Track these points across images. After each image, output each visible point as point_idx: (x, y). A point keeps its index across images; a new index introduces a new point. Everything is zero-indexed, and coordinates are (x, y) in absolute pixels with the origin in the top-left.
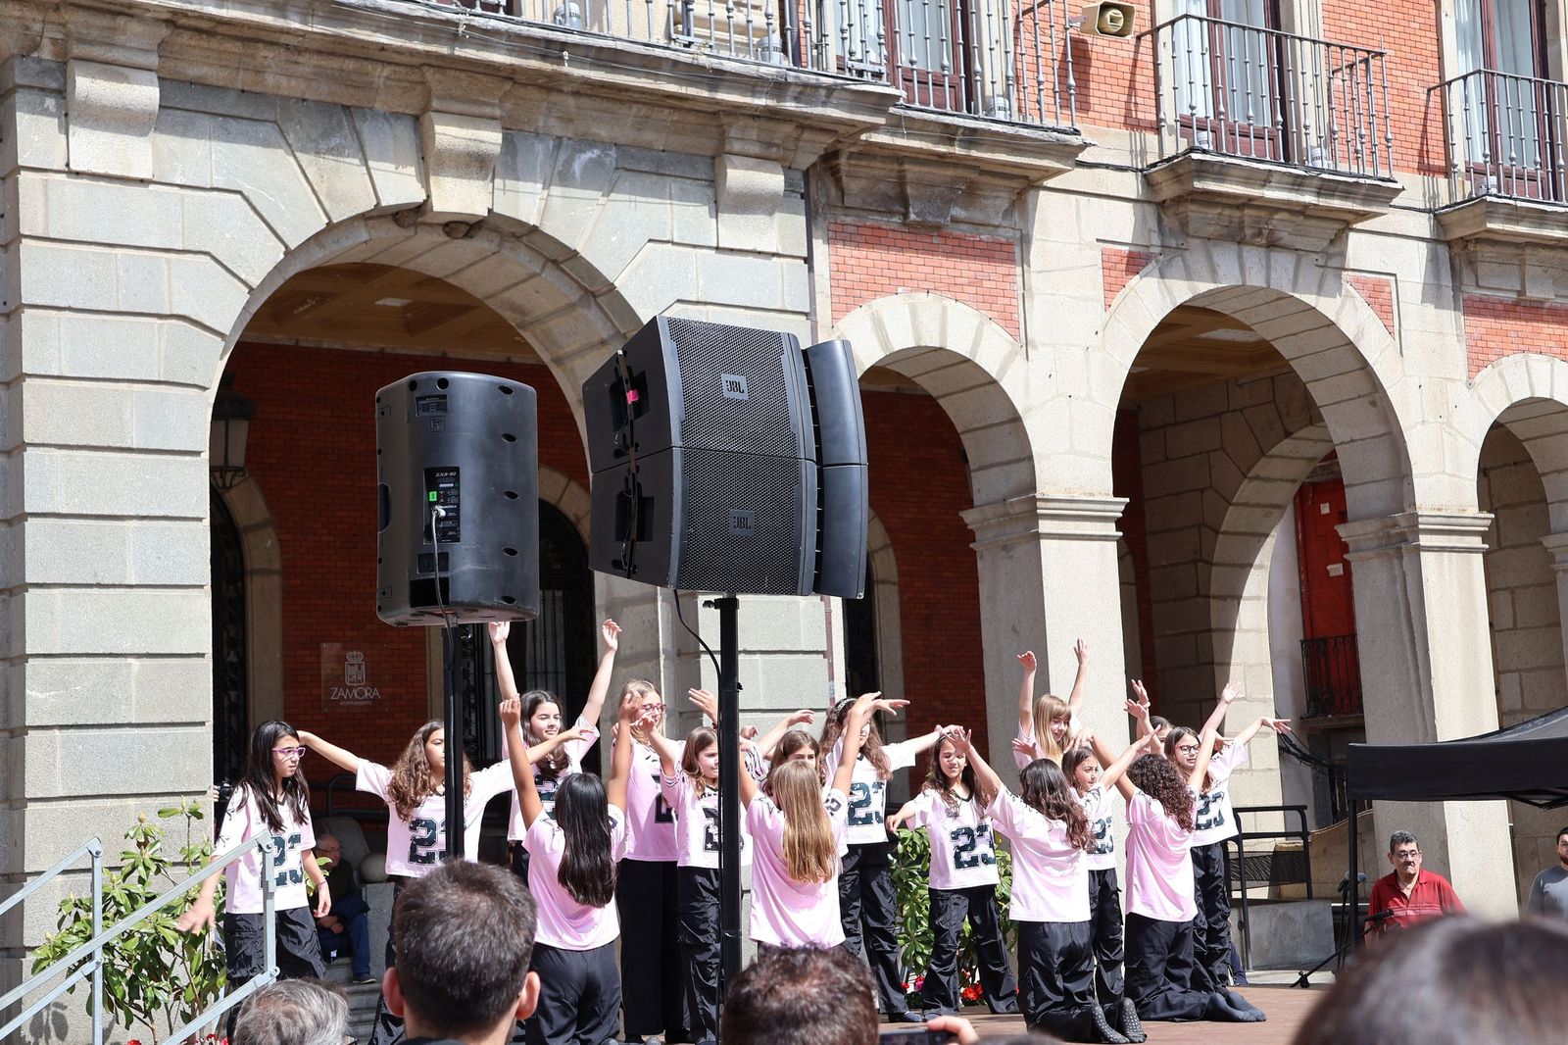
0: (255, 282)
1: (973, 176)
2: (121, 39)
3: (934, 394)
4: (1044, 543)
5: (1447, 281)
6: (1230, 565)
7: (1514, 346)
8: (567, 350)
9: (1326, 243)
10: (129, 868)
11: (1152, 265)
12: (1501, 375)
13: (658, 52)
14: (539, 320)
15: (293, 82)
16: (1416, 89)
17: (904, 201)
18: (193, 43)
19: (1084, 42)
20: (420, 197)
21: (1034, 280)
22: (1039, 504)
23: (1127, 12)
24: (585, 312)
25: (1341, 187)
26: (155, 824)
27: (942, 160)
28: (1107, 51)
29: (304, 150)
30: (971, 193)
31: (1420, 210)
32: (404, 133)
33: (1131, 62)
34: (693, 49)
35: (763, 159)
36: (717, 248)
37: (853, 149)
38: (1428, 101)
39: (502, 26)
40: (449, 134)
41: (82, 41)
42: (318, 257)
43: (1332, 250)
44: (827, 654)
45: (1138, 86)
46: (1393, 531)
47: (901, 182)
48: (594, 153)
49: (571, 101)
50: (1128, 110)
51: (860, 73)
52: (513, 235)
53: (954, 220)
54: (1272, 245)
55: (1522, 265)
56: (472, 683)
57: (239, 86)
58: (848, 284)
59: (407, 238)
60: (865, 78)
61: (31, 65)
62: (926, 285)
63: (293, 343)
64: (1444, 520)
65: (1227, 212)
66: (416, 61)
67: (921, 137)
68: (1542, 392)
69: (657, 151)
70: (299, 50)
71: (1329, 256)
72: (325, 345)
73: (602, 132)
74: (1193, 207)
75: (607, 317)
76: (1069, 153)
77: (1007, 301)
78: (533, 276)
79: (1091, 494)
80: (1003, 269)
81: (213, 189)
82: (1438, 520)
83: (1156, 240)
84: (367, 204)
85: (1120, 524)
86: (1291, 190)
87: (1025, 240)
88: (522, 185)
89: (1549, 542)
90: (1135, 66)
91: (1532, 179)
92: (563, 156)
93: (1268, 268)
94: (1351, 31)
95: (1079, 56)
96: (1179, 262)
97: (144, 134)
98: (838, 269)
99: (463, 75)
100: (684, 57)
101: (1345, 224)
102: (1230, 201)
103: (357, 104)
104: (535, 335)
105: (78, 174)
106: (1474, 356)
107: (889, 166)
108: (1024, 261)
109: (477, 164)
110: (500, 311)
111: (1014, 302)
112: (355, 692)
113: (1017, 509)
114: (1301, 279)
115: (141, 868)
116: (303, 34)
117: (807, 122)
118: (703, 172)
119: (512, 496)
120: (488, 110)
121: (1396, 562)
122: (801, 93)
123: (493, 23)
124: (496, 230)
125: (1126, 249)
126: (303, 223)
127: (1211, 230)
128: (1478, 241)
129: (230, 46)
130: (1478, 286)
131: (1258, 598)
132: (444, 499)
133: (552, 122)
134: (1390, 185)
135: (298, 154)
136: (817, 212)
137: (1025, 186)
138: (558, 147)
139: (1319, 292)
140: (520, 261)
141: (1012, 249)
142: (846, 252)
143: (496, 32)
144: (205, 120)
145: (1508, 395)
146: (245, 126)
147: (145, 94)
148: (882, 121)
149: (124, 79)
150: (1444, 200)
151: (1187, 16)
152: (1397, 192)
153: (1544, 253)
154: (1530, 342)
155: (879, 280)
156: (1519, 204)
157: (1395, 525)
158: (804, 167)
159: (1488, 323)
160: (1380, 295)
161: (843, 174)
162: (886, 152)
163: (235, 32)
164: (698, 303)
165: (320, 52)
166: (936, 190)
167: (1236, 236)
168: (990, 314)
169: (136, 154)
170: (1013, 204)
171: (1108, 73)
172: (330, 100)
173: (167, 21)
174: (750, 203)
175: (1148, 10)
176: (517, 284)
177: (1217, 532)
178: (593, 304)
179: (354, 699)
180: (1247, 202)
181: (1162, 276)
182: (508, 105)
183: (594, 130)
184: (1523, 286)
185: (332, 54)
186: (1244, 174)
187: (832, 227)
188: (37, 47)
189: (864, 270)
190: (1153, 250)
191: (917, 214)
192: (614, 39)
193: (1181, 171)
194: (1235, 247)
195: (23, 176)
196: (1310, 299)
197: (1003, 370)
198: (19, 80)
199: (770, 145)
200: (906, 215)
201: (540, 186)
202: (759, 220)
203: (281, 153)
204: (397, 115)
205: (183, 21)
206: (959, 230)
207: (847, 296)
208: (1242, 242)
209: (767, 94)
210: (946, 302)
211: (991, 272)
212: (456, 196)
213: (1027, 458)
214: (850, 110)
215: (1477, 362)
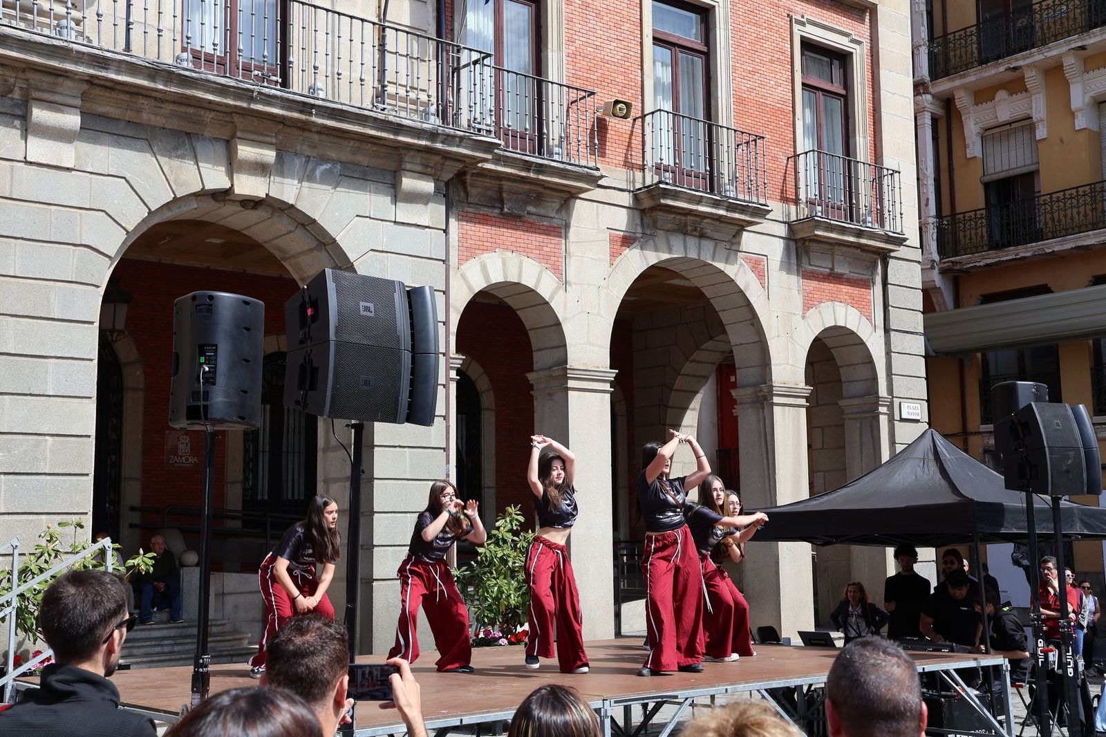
0: (130, 228)
1: (540, 189)
2: (60, 89)
3: (514, 308)
4: (570, 393)
5: (794, 261)
6: (678, 408)
7: (827, 298)
8: (309, 274)
9: (731, 237)
10: (39, 555)
11: (637, 243)
12: (820, 312)
13: (366, 113)
14: (293, 257)
15: (158, 119)
16: (782, 157)
17: (502, 201)
18: (102, 94)
19: (605, 120)
20: (228, 185)
21: (572, 248)
22: (568, 371)
23: (628, 105)
24: (319, 253)
25: (739, 207)
26: (56, 530)
27: (523, 180)
28: (617, 126)
29: (162, 155)
30: (539, 199)
31: (781, 222)
32: (220, 149)
33: (629, 132)
34: (386, 112)
35: (423, 174)
36: (395, 222)
37: (474, 171)
38: (787, 164)
39: (278, 93)
40: (246, 152)
41: (37, 89)
42: (168, 216)
43: (734, 241)
44: (446, 449)
45: (633, 145)
46: (760, 394)
47: (500, 190)
48: (329, 166)
49: (316, 137)
50: (626, 158)
51: (479, 130)
52: (280, 209)
53: (529, 213)
54: (702, 236)
55: (833, 255)
56: (251, 456)
57: (127, 119)
58: (468, 245)
59: (220, 208)
60: (481, 133)
61: (8, 101)
62: (512, 248)
63: (157, 261)
64: (787, 389)
65: (678, 217)
66: (228, 110)
67: (512, 167)
68: (841, 323)
69: (364, 166)
70: (162, 101)
71: (733, 244)
72: (176, 263)
73: (333, 155)
74: (660, 213)
75: (331, 256)
76: (594, 180)
77: (556, 259)
78: (290, 232)
79: (598, 367)
80: (556, 240)
81: (108, 175)
82: (783, 389)
83: (639, 230)
84: (197, 188)
85: (612, 384)
86: (712, 207)
87: (567, 226)
88: (287, 181)
89: (842, 403)
90: (631, 135)
91: (839, 209)
92: (310, 167)
93: (699, 248)
94: (749, 124)
95: (601, 128)
96: (651, 242)
97: (70, 142)
98: (463, 237)
99: (255, 119)
100: (380, 116)
101: (741, 227)
102: (680, 211)
103: (193, 132)
104: (290, 264)
105: (31, 163)
106: (806, 302)
107: (494, 182)
108: (566, 237)
109: (261, 169)
110: (272, 251)
111: (560, 259)
112: (184, 459)
113: (556, 374)
114: (717, 255)
115: (46, 554)
116: (165, 92)
117: (448, 155)
118: (389, 179)
119: (247, 361)
120: (268, 139)
121: (761, 410)
122: (445, 139)
123: (273, 92)
124: (270, 206)
125: (622, 233)
126: (160, 196)
127: (669, 226)
128: (811, 240)
129: (123, 96)
130: (810, 264)
131: (692, 426)
132: (208, 362)
133: (305, 147)
134: (765, 208)
135: (158, 157)
136: (453, 205)
137: (568, 197)
138: (307, 162)
139: (727, 262)
140: (282, 224)
141: (560, 230)
142: (469, 227)
143: (274, 97)
144: (107, 137)
145: (823, 324)
146: (129, 141)
147: (72, 120)
148: (490, 157)
149: (62, 112)
150: (793, 218)
151: (660, 110)
152: (769, 211)
153: (844, 249)
154: (835, 296)
155: (486, 244)
156: (832, 222)
157: (761, 391)
158: (446, 180)
159: (814, 284)
160: (758, 266)
161: (468, 184)
162: (492, 174)
163: (126, 89)
164: (382, 252)
165: (174, 102)
166: (520, 196)
167: (683, 230)
168: (546, 266)
169: (66, 154)
170: (562, 206)
171: (617, 138)
172: (179, 129)
173: (87, 81)
174: (415, 198)
175: (640, 105)
176: (281, 236)
177: (671, 390)
178: (323, 249)
179: (183, 463)
180: (690, 212)
181: (642, 249)
182: (280, 137)
183: (329, 153)
184: (833, 266)
185: (181, 104)
186: (688, 197)
187: (461, 213)
188: (11, 91)
189: (478, 238)
190: (638, 235)
191: (509, 209)
192: (342, 104)
193: (654, 193)
194: (681, 237)
196: (720, 265)
197: (552, 297)
199: (427, 166)
200: (502, 209)
201: (296, 182)
202: (419, 207)
203: (148, 155)
204: (217, 139)
205: (96, 81)
206: (532, 219)
207: (469, 252)
208: (686, 234)
209: (427, 139)
210: (522, 258)
211: (548, 243)
212: (249, 186)
213: (563, 346)
214: (473, 150)
215: (808, 305)
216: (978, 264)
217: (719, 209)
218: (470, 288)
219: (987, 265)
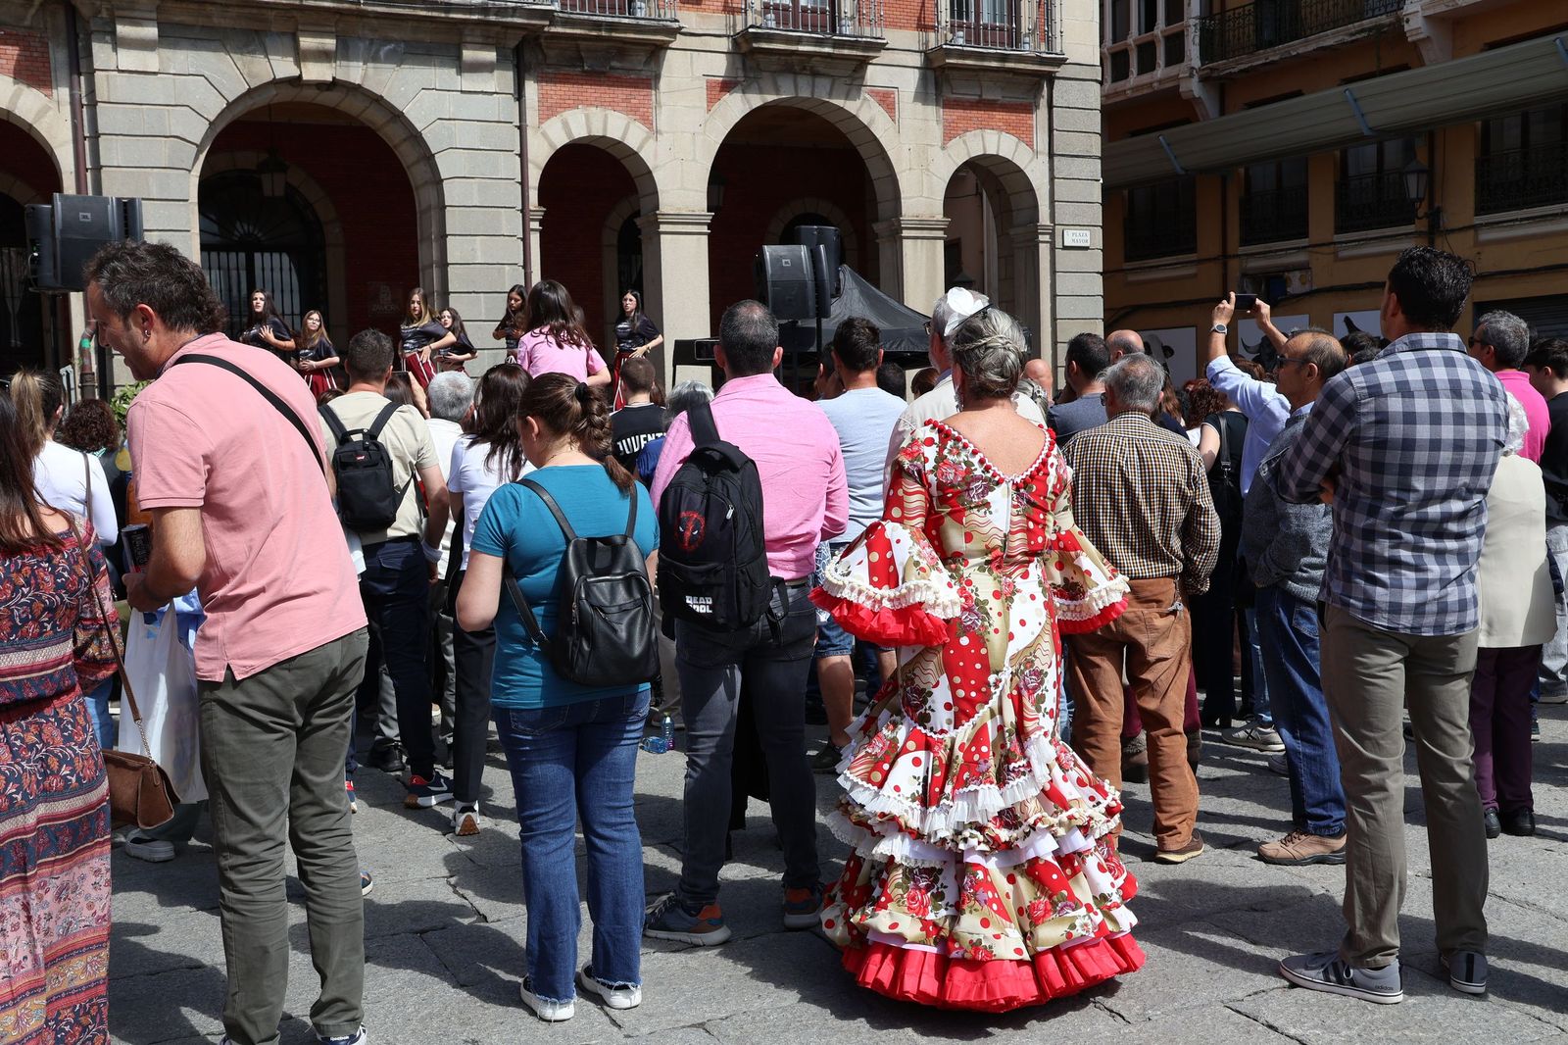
0: (212, 117)
1: (620, 45)
2: (137, 7)
4: (662, 236)
5: (932, 91)
7: (975, 126)
9: (851, 72)
11: (739, 87)
12: (965, 142)
15: (227, 21)
17: (581, 59)
20: (297, 73)
21: (663, 98)
22: (660, 216)
27: (596, 38)
29: (235, 53)
30: (622, 55)
31: (915, 51)
32: (287, 41)
35: (484, 45)
36: (462, 91)
37: (546, 35)
40: (307, 42)
41: (119, 9)
43: (857, 75)
46: (890, 228)
47: (578, 49)
48: (392, 46)
49: (374, 21)
50: (726, 2)
52: (349, 89)
53: (612, 68)
54: (815, 74)
55: (978, 82)
57: (200, 24)
58: (548, 104)
59: (300, 92)
61: (98, 21)
62: (596, 103)
64: (919, 222)
65: (781, 59)
66: (287, 7)
68: (991, 151)
69: (427, 42)
71: (854, 79)
73: (395, 35)
76: (673, 32)
77: (646, 110)
78: (368, 107)
79: (696, 211)
80: (645, 92)
81: (189, 75)
82: (915, 222)
83: (740, 73)
84: (270, 78)
85: (710, 226)
86: (815, 46)
87: (658, 77)
88: (352, 64)
91: (1001, 29)
92: (374, 49)
93: (813, 87)
96: (755, 85)
97: (152, 50)
98: (542, 99)
99: (312, 12)
101: (862, 64)
103: (261, 29)
105: (123, 71)
106: (948, 132)
107: (568, 43)
108: (657, 88)
109: (324, 56)
111: (650, 110)
113: (653, 219)
114: (835, 92)
117: (507, 24)
118: (452, 52)
120: (328, 29)
121: (891, 245)
122: (499, 12)
125: (721, 79)
126: (236, 88)
127: (774, 68)
128: (947, 69)
130: (952, 93)
133: (366, 32)
134: (877, 40)
135: (232, 55)
136: (525, 68)
137: (655, 52)
138: (371, 44)
139: (847, 97)
140: (358, 102)
141: (650, 81)
142: (549, 88)
144: (185, 42)
145: (968, 153)
146: (203, 43)
147: (151, 32)
149: (140, 25)
150: (932, 45)
152: (885, 44)
153: (991, 74)
154: (986, 123)
155: (568, 102)
157: (892, 225)
158: (510, 47)
159: (960, 113)
160: (886, 99)
162: (565, 36)
164: (449, 119)
166: (598, 54)
167: (791, 70)
168: (635, 117)
169: (151, 60)
170: (649, 58)
172: (247, 28)
174: (479, 67)
179: (387, 310)
180: (793, 53)
181: (744, 92)
182: (337, 27)
183: (390, 34)
184: (981, 92)
186: (785, 39)
187: (540, 74)
188: (100, 12)
189: (559, 97)
190: (739, 79)
191: (589, 67)
193: (746, 38)
194: (791, 76)
195: (97, 73)
196: (839, 102)
197: (641, 147)
198: (93, 28)
199: (489, 37)
200: (582, 67)
201: (361, 64)
202: (486, 75)
203: (223, 54)
204: (284, 34)
206: (616, 74)
207: (548, 111)
208: (795, 73)
209: (479, 14)
210: (608, 112)
211: (637, 95)
212: (315, 72)
213: (656, 192)
214: (528, 19)
215: (949, 134)
216: (1233, 70)
217: (824, 47)
218: (551, 144)
219: (1241, 71)
